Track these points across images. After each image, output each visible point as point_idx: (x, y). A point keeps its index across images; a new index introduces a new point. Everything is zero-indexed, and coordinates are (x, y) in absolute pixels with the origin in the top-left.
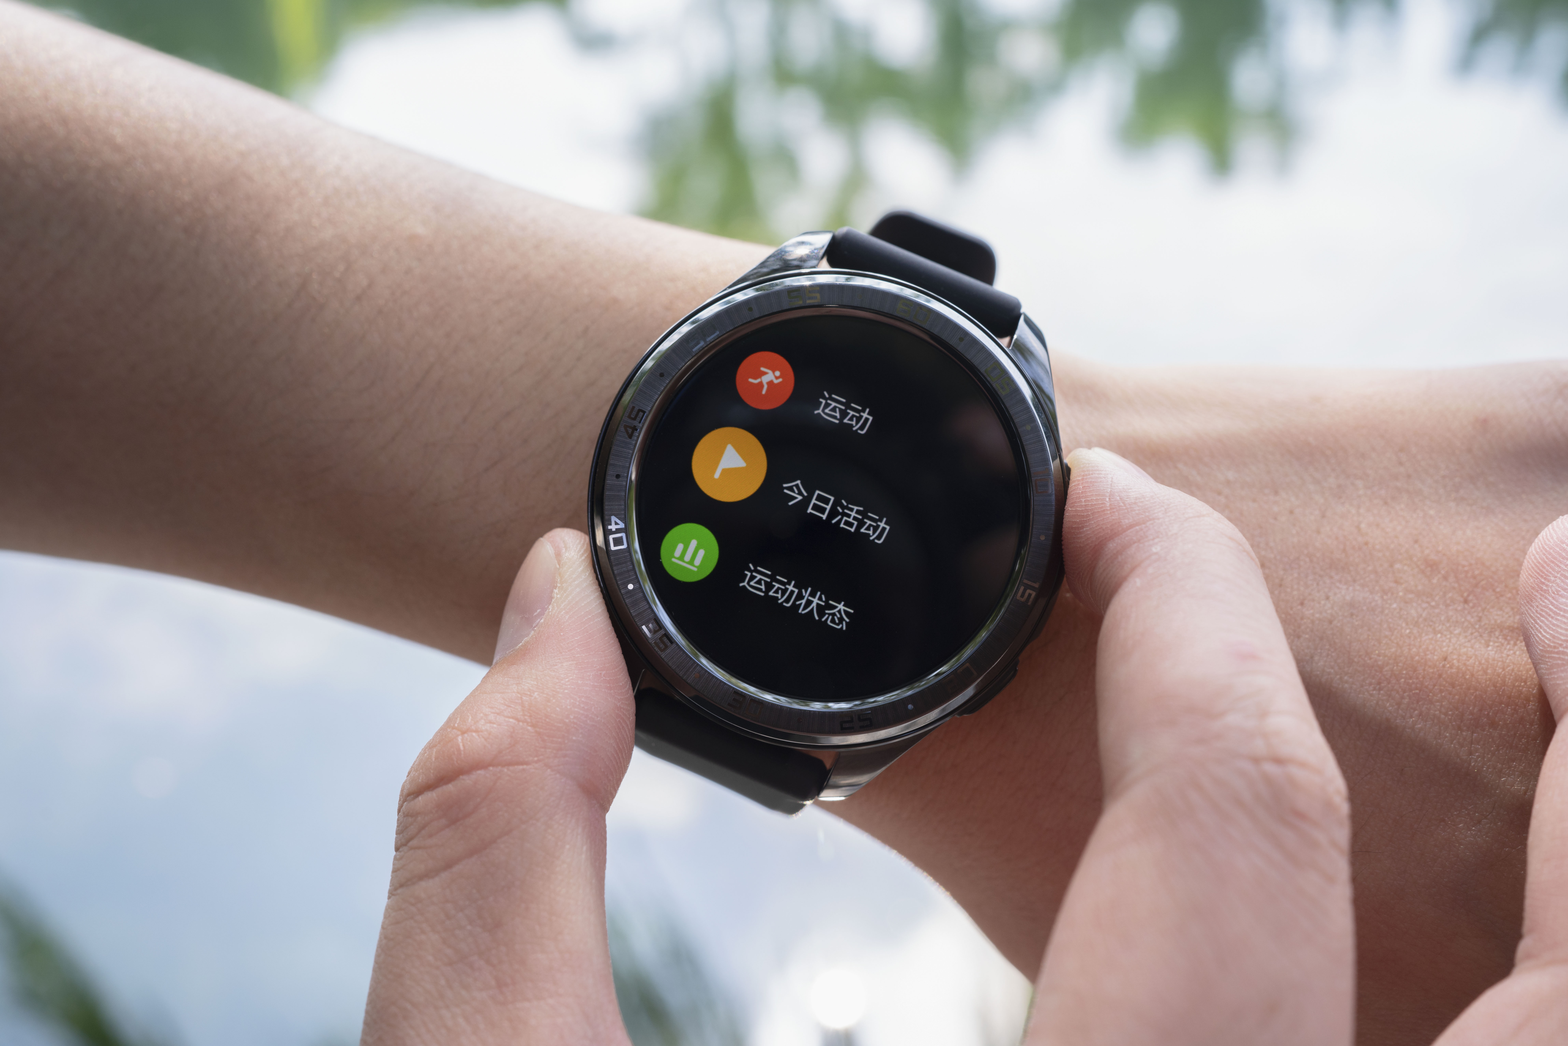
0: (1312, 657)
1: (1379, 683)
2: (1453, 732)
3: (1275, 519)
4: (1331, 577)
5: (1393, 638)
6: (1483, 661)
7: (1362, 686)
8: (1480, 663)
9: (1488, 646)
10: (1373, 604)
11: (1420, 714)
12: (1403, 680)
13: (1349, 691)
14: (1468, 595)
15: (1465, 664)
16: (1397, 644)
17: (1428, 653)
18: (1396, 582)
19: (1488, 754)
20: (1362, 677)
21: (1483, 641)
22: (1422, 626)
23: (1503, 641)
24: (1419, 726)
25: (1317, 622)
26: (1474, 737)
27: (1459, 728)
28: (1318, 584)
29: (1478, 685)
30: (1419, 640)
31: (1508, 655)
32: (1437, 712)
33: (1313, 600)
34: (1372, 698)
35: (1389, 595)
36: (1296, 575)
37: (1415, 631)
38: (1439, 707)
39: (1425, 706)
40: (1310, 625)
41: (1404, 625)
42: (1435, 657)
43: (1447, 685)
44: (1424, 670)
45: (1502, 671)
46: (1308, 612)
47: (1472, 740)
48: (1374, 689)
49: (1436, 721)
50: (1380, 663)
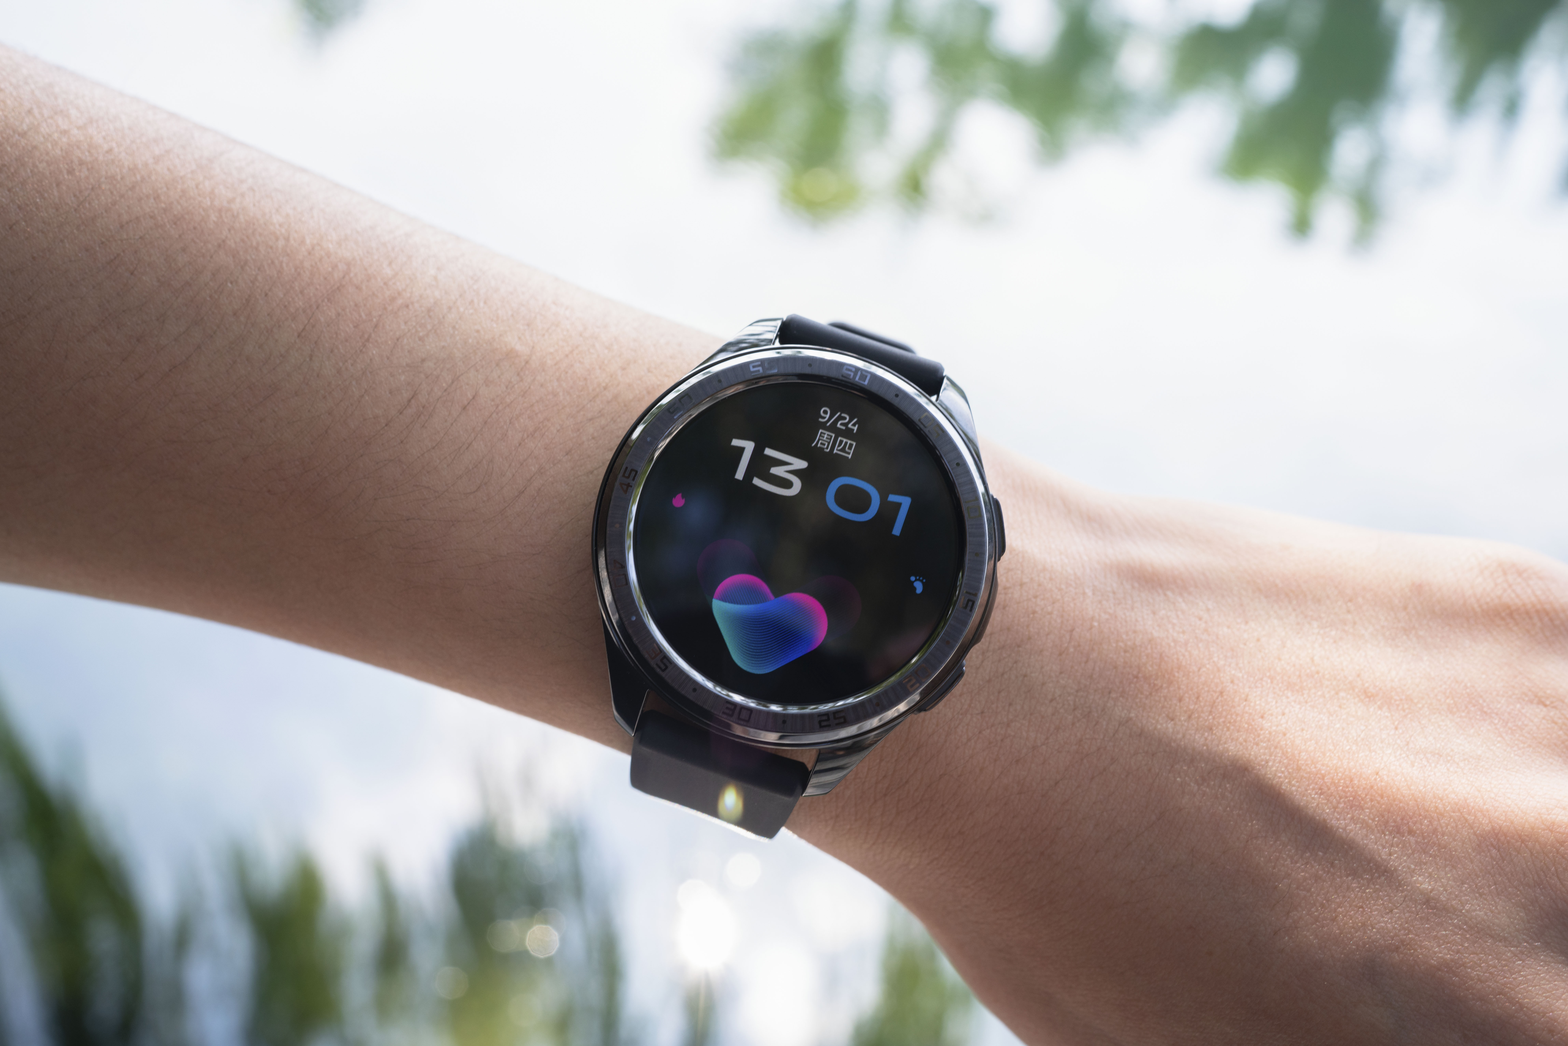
0: (1267, 762)
1: (1320, 789)
2: (1378, 835)
3: (1245, 644)
4: (1287, 697)
5: (1335, 752)
6: (1408, 778)
7: (1306, 790)
8: (1406, 780)
9: (1413, 766)
10: (1321, 723)
11: (1352, 818)
12: (1341, 788)
13: (1295, 793)
14: (1398, 724)
15: (1393, 780)
16: (1339, 757)
17: (1363, 767)
18: (1340, 707)
19: (1404, 856)
20: (1307, 783)
21: (1409, 762)
22: (1360, 744)
23: (1426, 763)
24: (1351, 827)
25: (1274, 733)
26: (1394, 841)
27: (1383, 833)
28: (1276, 702)
29: (1402, 798)
30: (1356, 755)
31: (1429, 776)
32: (1366, 818)
33: (1272, 715)
34: (1313, 801)
35: (1335, 716)
36: (1259, 693)
37: (1354, 748)
38: (1368, 814)
39: (1357, 812)
40: (1268, 736)
41: (1345, 742)
42: (1369, 771)
43: (1377, 795)
44: (1359, 781)
45: (1423, 789)
46: (1266, 725)
47: (1392, 843)
48: (1316, 793)
49: (1364, 825)
50: (1323, 772)
